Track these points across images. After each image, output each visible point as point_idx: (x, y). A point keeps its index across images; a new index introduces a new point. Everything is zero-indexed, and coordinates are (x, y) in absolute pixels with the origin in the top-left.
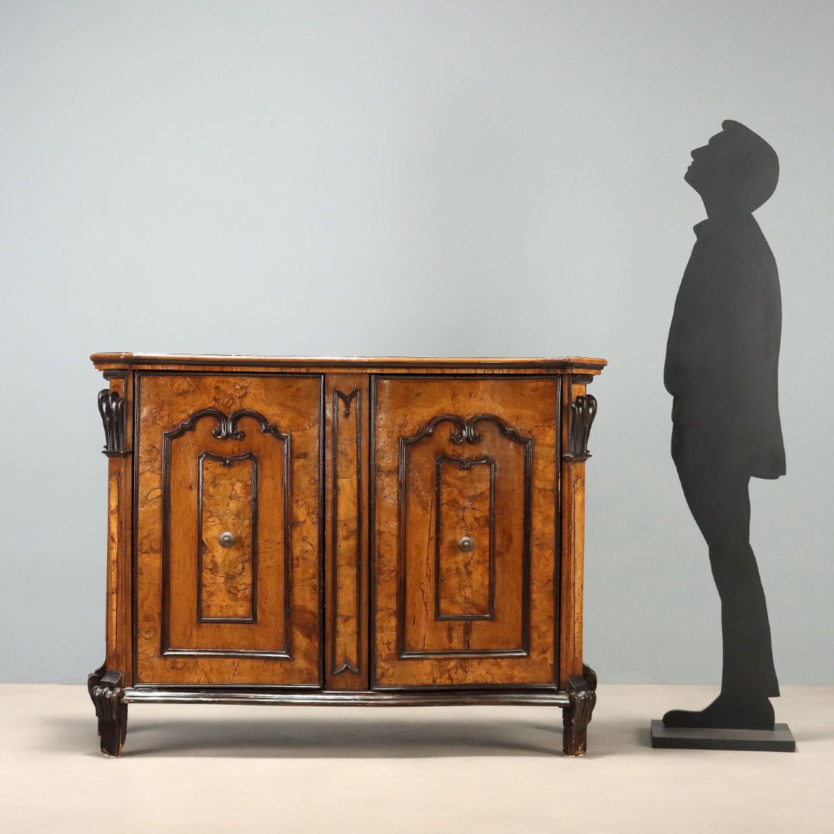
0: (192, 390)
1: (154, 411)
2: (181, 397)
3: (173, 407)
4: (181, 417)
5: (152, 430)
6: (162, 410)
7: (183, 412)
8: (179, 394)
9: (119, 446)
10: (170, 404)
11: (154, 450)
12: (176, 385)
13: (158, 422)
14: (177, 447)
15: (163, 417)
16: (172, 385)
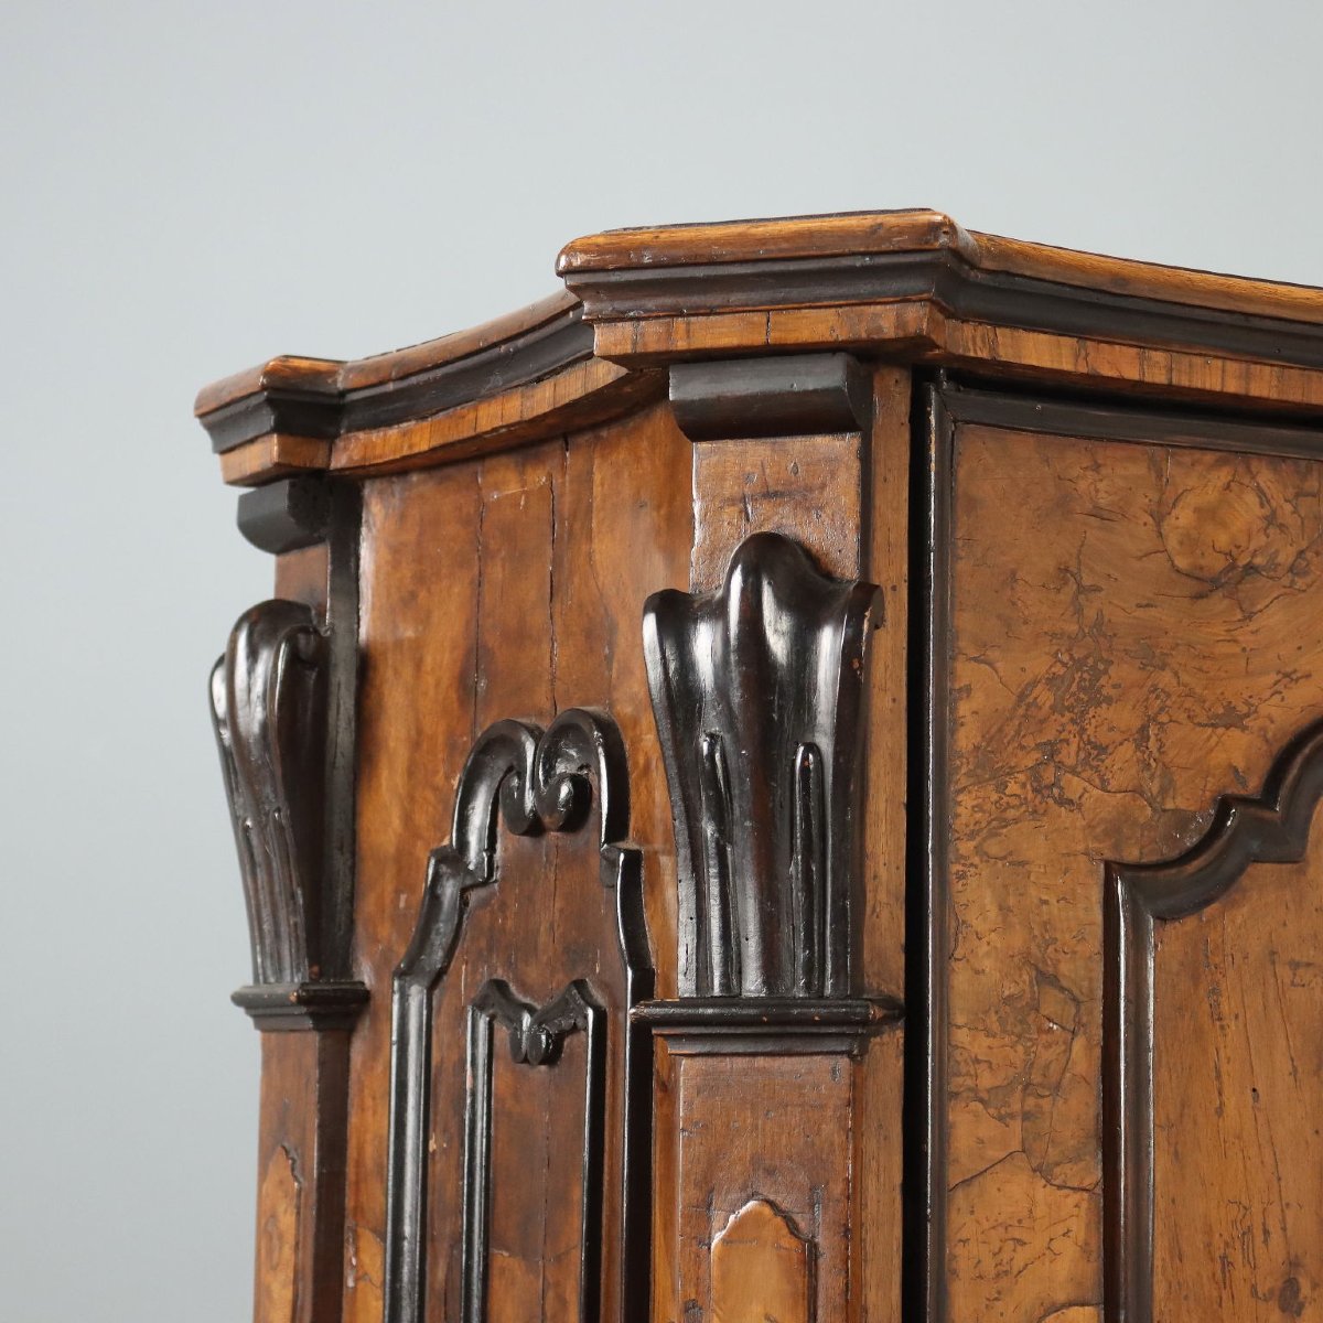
0: (1286, 556)
1: (1045, 697)
2: (1218, 603)
3: (1166, 679)
4: (1219, 757)
5: (1034, 845)
6: (1097, 699)
7: (1232, 719)
8: (1205, 585)
9: (813, 968)
10: (1151, 657)
11: (1052, 1002)
12: (1183, 517)
13: (1074, 786)
14: (1196, 979)
15: (1102, 749)
16: (1159, 517)
